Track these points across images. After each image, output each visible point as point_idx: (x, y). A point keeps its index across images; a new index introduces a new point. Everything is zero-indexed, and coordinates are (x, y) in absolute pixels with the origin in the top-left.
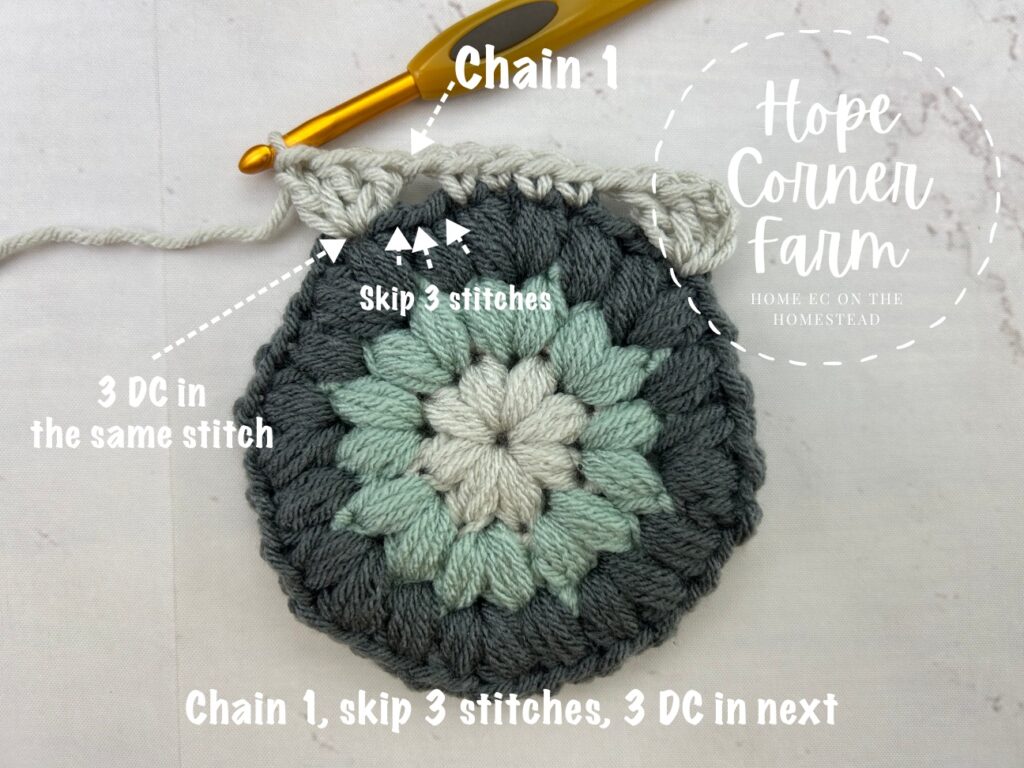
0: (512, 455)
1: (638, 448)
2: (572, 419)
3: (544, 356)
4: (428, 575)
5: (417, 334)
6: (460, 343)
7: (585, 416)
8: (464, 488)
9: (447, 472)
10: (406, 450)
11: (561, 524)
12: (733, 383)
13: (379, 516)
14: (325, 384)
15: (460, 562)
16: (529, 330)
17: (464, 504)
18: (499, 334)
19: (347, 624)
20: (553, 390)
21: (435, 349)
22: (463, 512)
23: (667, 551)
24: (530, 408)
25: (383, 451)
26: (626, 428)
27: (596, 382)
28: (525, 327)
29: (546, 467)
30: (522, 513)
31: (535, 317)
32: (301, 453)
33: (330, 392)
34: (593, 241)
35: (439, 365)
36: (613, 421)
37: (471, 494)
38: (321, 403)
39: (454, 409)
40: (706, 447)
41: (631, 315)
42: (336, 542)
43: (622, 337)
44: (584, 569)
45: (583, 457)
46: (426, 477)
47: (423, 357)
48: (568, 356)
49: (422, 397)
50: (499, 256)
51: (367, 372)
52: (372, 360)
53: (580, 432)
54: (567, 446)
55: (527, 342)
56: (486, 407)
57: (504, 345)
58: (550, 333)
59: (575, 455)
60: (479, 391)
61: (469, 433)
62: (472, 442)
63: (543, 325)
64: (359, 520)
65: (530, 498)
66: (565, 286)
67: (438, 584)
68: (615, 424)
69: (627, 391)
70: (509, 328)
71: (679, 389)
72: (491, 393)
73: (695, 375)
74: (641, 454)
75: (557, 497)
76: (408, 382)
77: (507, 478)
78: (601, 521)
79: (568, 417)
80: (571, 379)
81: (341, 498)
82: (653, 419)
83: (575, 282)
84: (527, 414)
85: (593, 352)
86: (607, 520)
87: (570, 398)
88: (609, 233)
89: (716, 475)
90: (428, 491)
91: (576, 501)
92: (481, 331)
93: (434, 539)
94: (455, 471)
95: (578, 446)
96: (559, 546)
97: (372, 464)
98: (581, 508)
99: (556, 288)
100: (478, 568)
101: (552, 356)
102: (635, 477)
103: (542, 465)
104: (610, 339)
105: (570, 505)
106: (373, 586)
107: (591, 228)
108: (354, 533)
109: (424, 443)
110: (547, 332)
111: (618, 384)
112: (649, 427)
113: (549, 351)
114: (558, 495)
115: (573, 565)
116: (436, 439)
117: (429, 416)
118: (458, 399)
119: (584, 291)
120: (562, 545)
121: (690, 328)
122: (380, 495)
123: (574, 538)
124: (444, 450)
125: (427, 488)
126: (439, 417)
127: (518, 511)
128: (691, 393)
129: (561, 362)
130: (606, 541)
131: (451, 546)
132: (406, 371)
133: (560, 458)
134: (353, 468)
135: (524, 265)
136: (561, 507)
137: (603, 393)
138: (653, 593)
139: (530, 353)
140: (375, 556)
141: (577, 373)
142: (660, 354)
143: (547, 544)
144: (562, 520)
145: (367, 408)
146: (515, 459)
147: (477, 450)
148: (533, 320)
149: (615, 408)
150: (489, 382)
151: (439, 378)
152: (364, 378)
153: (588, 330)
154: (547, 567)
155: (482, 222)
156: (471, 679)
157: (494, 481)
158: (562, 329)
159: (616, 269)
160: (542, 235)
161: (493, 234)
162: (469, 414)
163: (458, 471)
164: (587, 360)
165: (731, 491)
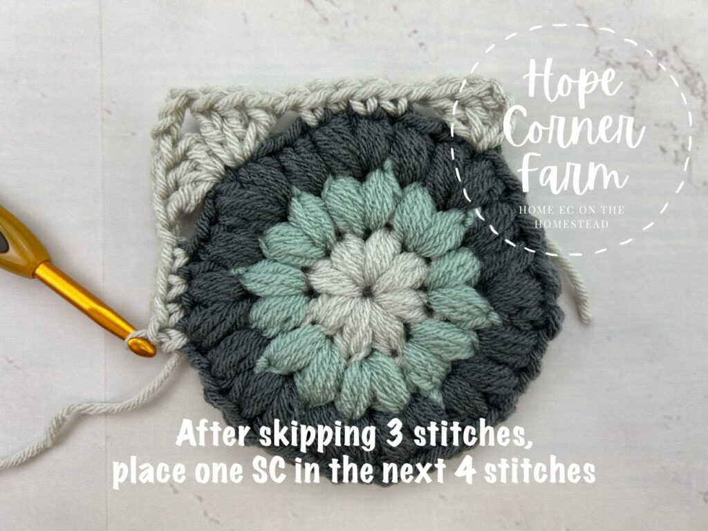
0: (377, 303)
1: (468, 283)
2: (417, 270)
3: (389, 227)
4: (329, 397)
5: (294, 224)
6: (326, 226)
7: (426, 266)
8: (346, 330)
9: (332, 321)
10: (299, 309)
11: (422, 346)
12: (530, 225)
14: (235, 269)
15: (351, 383)
16: (375, 210)
17: (348, 341)
18: (355, 217)
20: (399, 251)
21: (309, 233)
22: (348, 346)
23: (500, 352)
24: (385, 266)
25: (283, 310)
26: (458, 270)
27: (429, 240)
28: (372, 208)
29: (404, 307)
30: (392, 343)
31: (379, 200)
33: (239, 275)
34: (412, 137)
35: (314, 244)
36: (448, 266)
37: (352, 334)
38: (234, 285)
39: (329, 275)
40: (517, 274)
41: (447, 187)
42: (260, 381)
43: (443, 204)
44: (443, 374)
45: (429, 296)
46: (317, 326)
47: (302, 239)
48: (406, 223)
49: (306, 270)
50: (348, 158)
51: (264, 257)
52: (265, 247)
53: (424, 278)
54: (416, 290)
55: (376, 218)
56: (352, 269)
57: (360, 224)
58: (391, 209)
59: (423, 295)
60: (345, 258)
61: (343, 291)
62: (346, 297)
63: (385, 205)
64: (273, 363)
65: (396, 331)
66: (397, 174)
67: (338, 404)
68: (449, 269)
69: (453, 243)
70: (361, 211)
71: (493, 236)
72: (355, 259)
73: (502, 225)
74: (471, 286)
75: (415, 328)
76: (293, 260)
77: (376, 318)
78: (450, 339)
79: (414, 269)
80: (411, 240)
81: (259, 351)
82: (475, 260)
83: (404, 170)
84: (383, 271)
85: (423, 218)
86: (454, 337)
87: (412, 255)
88: (423, 131)
89: (527, 292)
90: (319, 335)
91: (431, 327)
92: (341, 216)
93: (329, 369)
94: (337, 319)
95: (424, 288)
96: (423, 361)
98: (435, 332)
99: (391, 176)
100: (366, 383)
101: (395, 226)
102: (470, 304)
103: (400, 306)
104: (435, 207)
105: (426, 331)
106: (292, 408)
107: (409, 129)
108: (272, 373)
109: (311, 302)
110: (388, 209)
111: (445, 239)
112: (473, 267)
113: (392, 223)
114: (415, 326)
115: (435, 373)
116: (320, 298)
117: (313, 283)
118: (331, 267)
119: (411, 175)
120: (425, 360)
121: (492, 190)
122: (285, 343)
123: (434, 354)
124: (327, 305)
125: (318, 333)
126: (319, 283)
127: (388, 341)
129: (402, 229)
130: (456, 352)
131: (343, 374)
132: (291, 252)
133: (413, 299)
134: (263, 326)
135: (367, 162)
136: (420, 334)
137: (436, 247)
138: (494, 383)
139: (379, 226)
140: (288, 386)
141: (414, 235)
142: (473, 212)
143: (415, 361)
144: (422, 343)
145: (267, 284)
146: (380, 306)
147: (351, 303)
148: (377, 201)
149: (447, 256)
150: (353, 251)
151: (316, 254)
152: (262, 262)
153: (418, 202)
154: (417, 377)
156: (374, 467)
157: (367, 321)
158: (399, 206)
159: (432, 156)
160: (376, 139)
161: (341, 143)
162: (341, 277)
163: (340, 319)
164: (420, 224)
165: (539, 302)
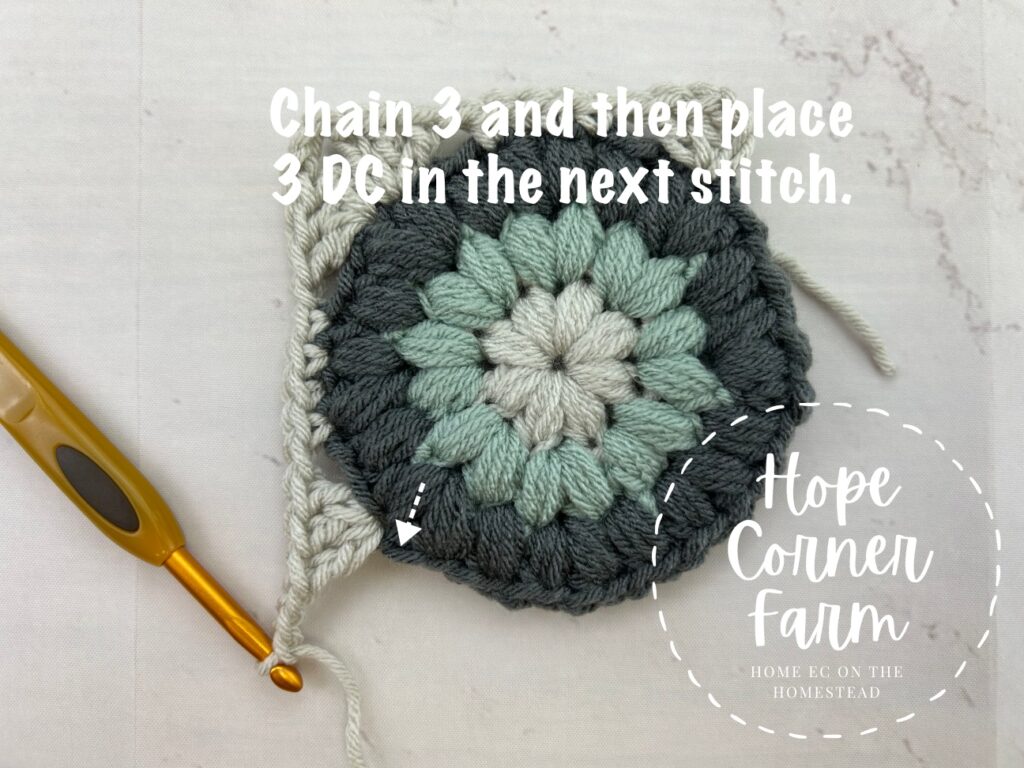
0: (571, 377)
1: (690, 351)
2: (623, 334)
3: (587, 279)
4: (506, 496)
5: (466, 274)
6: (506, 276)
7: (634, 330)
8: (530, 411)
9: (512, 399)
10: (471, 383)
11: (629, 432)
12: (772, 276)
13: (454, 446)
14: (388, 333)
15: (535, 476)
16: (570, 255)
17: (532, 426)
18: (543, 264)
19: (440, 550)
20: (601, 310)
21: (483, 284)
22: (532, 434)
24: (581, 328)
25: (451, 385)
26: (677, 335)
27: (639, 295)
28: (567, 253)
29: (605, 383)
30: (589, 429)
31: (575, 243)
32: (377, 397)
33: (395, 341)
34: (618, 163)
35: (490, 299)
36: (664, 330)
37: (538, 415)
38: (388, 353)
39: (509, 340)
40: (754, 339)
41: (663, 227)
42: (416, 473)
43: (657, 249)
44: (657, 471)
45: (639, 369)
46: (493, 406)
47: (475, 293)
48: (609, 273)
49: (479, 333)
51: (426, 317)
52: (428, 303)
53: (632, 345)
54: (622, 361)
55: (571, 266)
56: (538, 333)
57: (548, 273)
58: (590, 255)
59: (630, 368)
60: (530, 319)
61: (526, 360)
62: (531, 368)
63: (583, 249)
64: (437, 452)
65: (595, 413)
66: (599, 210)
67: (518, 504)
68: (665, 333)
69: (671, 300)
70: (551, 256)
71: (722, 291)
72: (542, 319)
73: (735, 276)
74: (694, 355)
75: (620, 410)
76: (464, 320)
77: (569, 397)
78: (666, 423)
79: (619, 332)
80: (615, 295)
81: (420, 435)
82: (699, 322)
84: (579, 335)
85: (631, 265)
86: (671, 421)
87: (617, 314)
88: (632, 155)
89: (766, 362)
90: (495, 417)
91: (642, 409)
92: (525, 264)
93: (507, 459)
94: (519, 397)
95: (631, 359)
96: (630, 451)
97: (442, 398)
98: (645, 414)
99: (590, 213)
100: (554, 479)
101: (595, 277)
102: (691, 378)
103: (601, 381)
104: (646, 252)
105: (634, 413)
106: (458, 509)
107: (615, 152)
108: (431, 465)
109: (486, 375)
110: (587, 254)
111: (660, 293)
112: (698, 330)
113: (590, 273)
114: (621, 407)
115: (647, 468)
116: (496, 371)
117: (488, 350)
118: (512, 330)
120: (633, 450)
121: (721, 230)
122: (452, 426)
123: (644, 442)
124: (505, 379)
125: (493, 414)
126: (497, 349)
127: (585, 426)
128: (734, 293)
129: (603, 281)
130: (674, 441)
131: (525, 465)
132: (461, 309)
133: (617, 373)
134: (425, 406)
136: (627, 417)
137: (647, 304)
138: (723, 478)
139: (574, 278)
140: (454, 482)
141: (620, 288)
142: (696, 260)
143: (620, 452)
144: (629, 429)
145: (430, 352)
146: (575, 381)
147: (536, 376)
148: (572, 245)
149: (663, 317)
150: (540, 310)
151: (493, 312)
152: (424, 323)
153: (624, 245)
154: (622, 473)
155: (513, 161)
156: (562, 589)
157: (557, 400)
158: (600, 251)
162: (524, 342)
163: (521, 397)
164: (627, 273)
165: (783, 375)
